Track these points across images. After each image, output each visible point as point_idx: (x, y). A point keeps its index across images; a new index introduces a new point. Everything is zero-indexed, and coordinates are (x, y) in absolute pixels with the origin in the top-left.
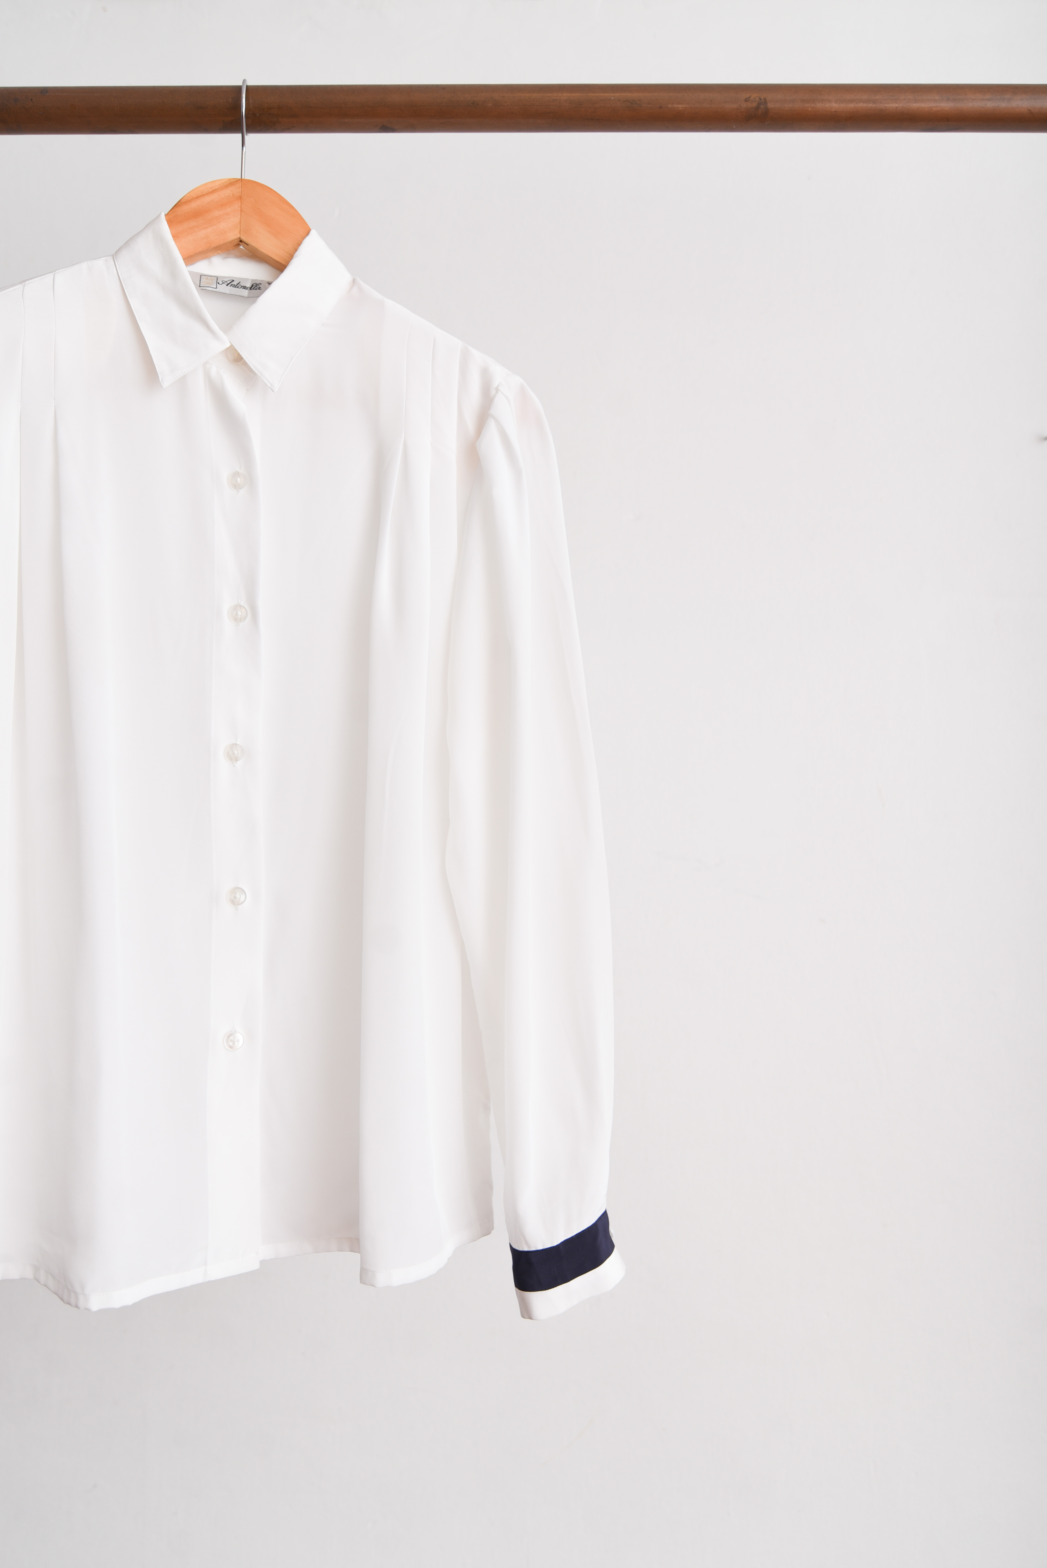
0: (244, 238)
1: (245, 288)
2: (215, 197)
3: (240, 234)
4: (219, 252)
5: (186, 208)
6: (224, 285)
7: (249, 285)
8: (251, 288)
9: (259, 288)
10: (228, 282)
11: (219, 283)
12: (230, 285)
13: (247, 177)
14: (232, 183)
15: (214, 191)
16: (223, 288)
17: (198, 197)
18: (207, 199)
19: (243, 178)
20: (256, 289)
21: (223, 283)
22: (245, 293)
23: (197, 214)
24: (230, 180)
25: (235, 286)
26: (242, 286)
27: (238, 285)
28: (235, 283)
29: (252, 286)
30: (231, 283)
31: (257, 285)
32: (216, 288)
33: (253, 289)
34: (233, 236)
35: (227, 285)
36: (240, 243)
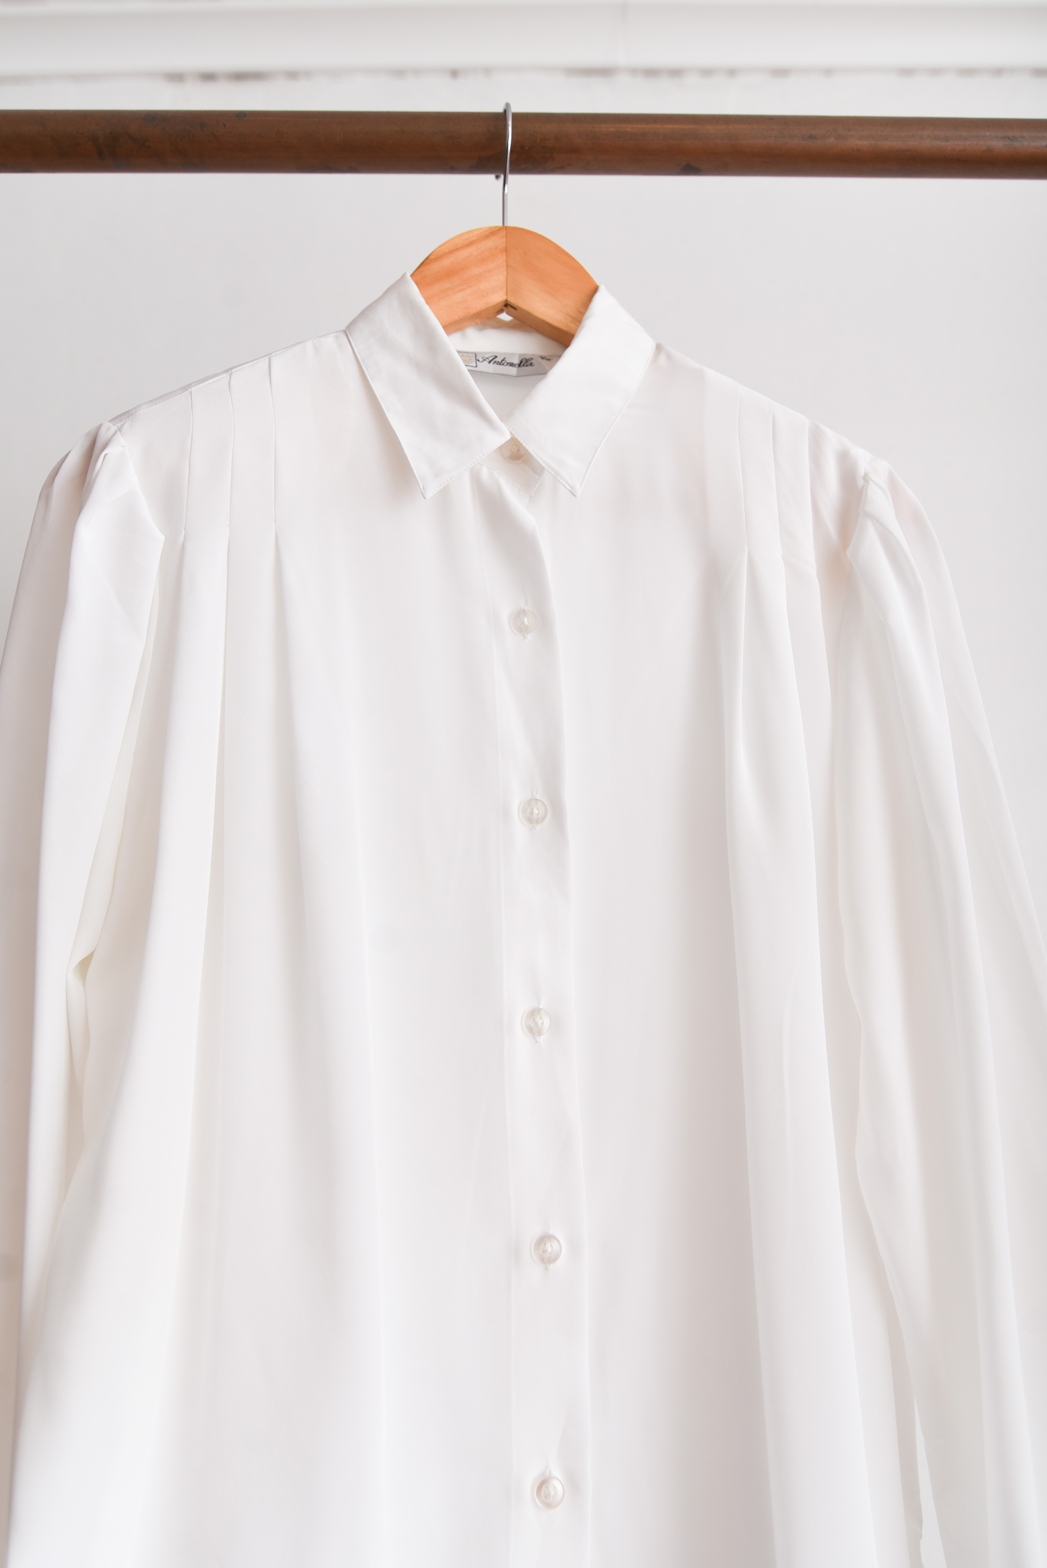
0: (512, 300)
1: (512, 365)
2: (473, 250)
3: (507, 294)
4: (478, 321)
5: (435, 267)
6: (486, 363)
7: (516, 361)
8: (519, 365)
9: (531, 364)
10: (490, 359)
11: (478, 360)
12: (493, 362)
13: (510, 223)
14: (493, 232)
15: (471, 244)
16: (484, 367)
17: (451, 252)
18: (463, 254)
19: (505, 225)
20: (527, 366)
21: (484, 360)
22: (513, 371)
23: (450, 274)
24: (491, 228)
25: (500, 363)
26: (508, 363)
27: (503, 362)
28: (499, 359)
29: (521, 362)
30: (493, 360)
31: (527, 361)
32: (476, 366)
33: (523, 366)
34: (498, 298)
35: (490, 362)
36: (505, 308)
